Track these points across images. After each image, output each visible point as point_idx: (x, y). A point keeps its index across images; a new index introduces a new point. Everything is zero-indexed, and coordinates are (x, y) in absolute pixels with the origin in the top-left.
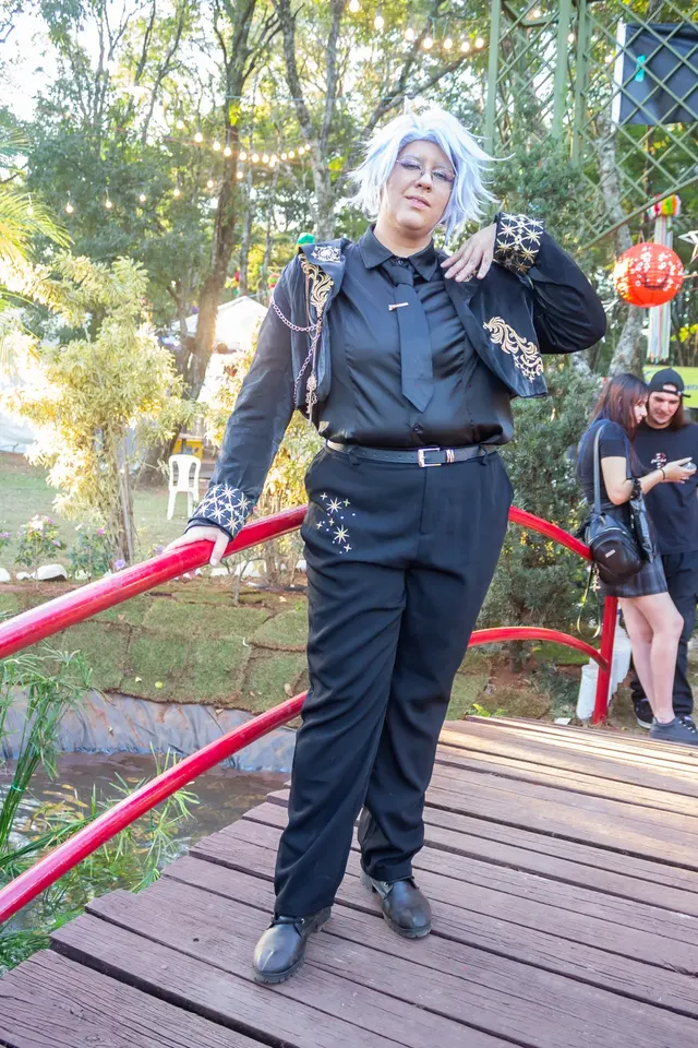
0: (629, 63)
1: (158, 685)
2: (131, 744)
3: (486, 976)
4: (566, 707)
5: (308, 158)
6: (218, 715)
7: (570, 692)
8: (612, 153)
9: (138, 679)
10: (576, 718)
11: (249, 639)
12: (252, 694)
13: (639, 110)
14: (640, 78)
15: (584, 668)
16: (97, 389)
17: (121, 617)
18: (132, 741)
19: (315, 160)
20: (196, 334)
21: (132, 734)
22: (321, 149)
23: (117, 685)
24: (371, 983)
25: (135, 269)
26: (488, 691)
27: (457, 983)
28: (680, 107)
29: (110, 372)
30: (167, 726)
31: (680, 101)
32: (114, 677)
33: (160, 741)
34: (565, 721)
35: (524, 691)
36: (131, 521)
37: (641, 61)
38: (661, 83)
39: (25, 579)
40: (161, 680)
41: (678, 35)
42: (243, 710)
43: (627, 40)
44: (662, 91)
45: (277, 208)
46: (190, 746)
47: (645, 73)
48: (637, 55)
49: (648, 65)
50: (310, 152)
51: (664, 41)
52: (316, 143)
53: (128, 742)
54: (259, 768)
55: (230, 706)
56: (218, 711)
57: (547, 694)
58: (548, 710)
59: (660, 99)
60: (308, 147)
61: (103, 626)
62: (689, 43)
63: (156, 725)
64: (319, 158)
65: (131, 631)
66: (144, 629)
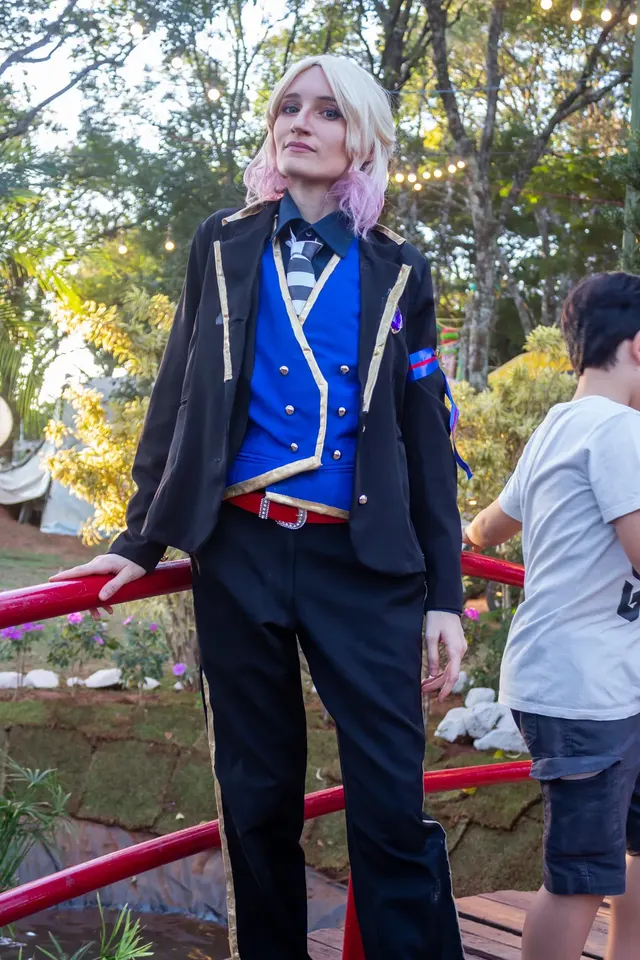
2: (157, 901)
5: (463, 179)
9: (179, 816)
11: (325, 770)
12: (320, 843)
17: (168, 736)
18: (158, 896)
19: (471, 180)
21: (159, 889)
22: (480, 168)
23: (151, 823)
30: (206, 879)
32: (148, 811)
33: (194, 900)
45: (458, 250)
50: (465, 170)
52: (472, 160)
53: (155, 898)
60: (461, 165)
61: (144, 745)
63: (193, 877)
64: (476, 176)
65: (179, 754)
66: (195, 752)
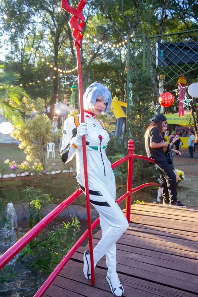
0: (159, 52)
1: (58, 200)
3: (162, 257)
4: (155, 199)
6: (73, 206)
7: (155, 195)
8: (152, 68)
9: (53, 199)
10: (158, 201)
13: (162, 62)
14: (162, 55)
15: (158, 190)
16: (35, 130)
20: (50, 112)
24: (139, 261)
25: (42, 100)
26: (136, 197)
27: (157, 259)
28: (171, 62)
29: (38, 126)
31: (171, 60)
34: (155, 202)
35: (145, 196)
36: (45, 161)
37: (162, 51)
38: (167, 56)
39: (20, 176)
40: (58, 199)
41: (170, 46)
42: (79, 205)
43: (158, 47)
44: (167, 58)
46: (67, 214)
47: (163, 54)
48: (161, 50)
49: (164, 52)
51: (167, 47)
54: (85, 218)
55: (76, 204)
56: (73, 205)
58: (151, 200)
59: (167, 60)
62: (173, 47)
65: (49, 188)
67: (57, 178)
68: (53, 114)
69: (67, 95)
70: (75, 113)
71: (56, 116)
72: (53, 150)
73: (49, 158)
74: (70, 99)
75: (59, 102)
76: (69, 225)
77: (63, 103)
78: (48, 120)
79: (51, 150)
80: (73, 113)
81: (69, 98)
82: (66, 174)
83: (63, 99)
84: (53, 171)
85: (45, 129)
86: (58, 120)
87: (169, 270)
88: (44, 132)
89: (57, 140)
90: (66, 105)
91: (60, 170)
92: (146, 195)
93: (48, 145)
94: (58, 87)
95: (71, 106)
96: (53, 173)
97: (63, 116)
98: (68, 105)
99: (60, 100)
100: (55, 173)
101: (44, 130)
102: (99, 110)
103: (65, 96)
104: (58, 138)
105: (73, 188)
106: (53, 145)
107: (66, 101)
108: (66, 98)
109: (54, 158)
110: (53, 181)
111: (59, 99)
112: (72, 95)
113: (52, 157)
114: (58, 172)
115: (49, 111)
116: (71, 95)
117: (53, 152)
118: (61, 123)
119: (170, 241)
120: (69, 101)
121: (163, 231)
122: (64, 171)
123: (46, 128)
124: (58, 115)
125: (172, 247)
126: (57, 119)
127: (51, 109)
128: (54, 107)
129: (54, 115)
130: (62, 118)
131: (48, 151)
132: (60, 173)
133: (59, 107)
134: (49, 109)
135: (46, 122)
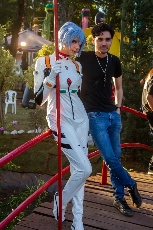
9: (12, 165)
11: (48, 152)
12: (50, 169)
21: (12, 182)
30: (23, 180)
40: (20, 166)
42: (48, 174)
55: (43, 173)
57: (144, 167)
63: (20, 179)
67: (19, 139)
68: (16, 47)
69: (39, 19)
70: (49, 49)
71: (20, 50)
72: (13, 101)
73: (7, 113)
74: (42, 25)
75: (25, 29)
76: (34, 189)
77: (31, 30)
78: (9, 56)
79: (10, 102)
80: (46, 49)
81: (42, 23)
82: (32, 135)
83: (32, 24)
84: (13, 130)
85: (5, 69)
86: (22, 58)
87: (139, 226)
88: (4, 73)
89: (20, 89)
90: (35, 34)
91: (24, 130)
92: (139, 165)
93: (7, 94)
94: (25, 4)
95: (43, 36)
96: (14, 132)
97: (31, 51)
98: (39, 34)
99: (27, 27)
100: (16, 134)
101: (4, 71)
102: (74, 51)
103: (35, 19)
104: (21, 86)
105: (40, 152)
106: (14, 94)
107: (36, 27)
108: (36, 23)
109: (15, 113)
110: (14, 142)
111: (25, 24)
112: (46, 18)
113: (13, 112)
114: (20, 132)
115: (9, 42)
116: (44, 19)
117: (14, 105)
118: (28, 61)
119: (148, 203)
120: (41, 28)
121: (143, 194)
122: (29, 132)
123: (7, 68)
124: (23, 49)
125: (148, 208)
126: (21, 56)
127: (13, 39)
128: (18, 36)
129: (18, 48)
130: (29, 53)
131: (6, 102)
132: (24, 133)
133: (25, 37)
134: (10, 38)
135: (7, 59)
